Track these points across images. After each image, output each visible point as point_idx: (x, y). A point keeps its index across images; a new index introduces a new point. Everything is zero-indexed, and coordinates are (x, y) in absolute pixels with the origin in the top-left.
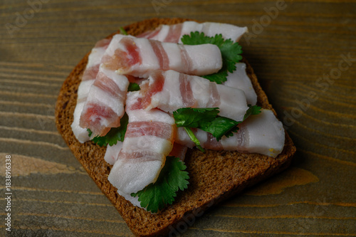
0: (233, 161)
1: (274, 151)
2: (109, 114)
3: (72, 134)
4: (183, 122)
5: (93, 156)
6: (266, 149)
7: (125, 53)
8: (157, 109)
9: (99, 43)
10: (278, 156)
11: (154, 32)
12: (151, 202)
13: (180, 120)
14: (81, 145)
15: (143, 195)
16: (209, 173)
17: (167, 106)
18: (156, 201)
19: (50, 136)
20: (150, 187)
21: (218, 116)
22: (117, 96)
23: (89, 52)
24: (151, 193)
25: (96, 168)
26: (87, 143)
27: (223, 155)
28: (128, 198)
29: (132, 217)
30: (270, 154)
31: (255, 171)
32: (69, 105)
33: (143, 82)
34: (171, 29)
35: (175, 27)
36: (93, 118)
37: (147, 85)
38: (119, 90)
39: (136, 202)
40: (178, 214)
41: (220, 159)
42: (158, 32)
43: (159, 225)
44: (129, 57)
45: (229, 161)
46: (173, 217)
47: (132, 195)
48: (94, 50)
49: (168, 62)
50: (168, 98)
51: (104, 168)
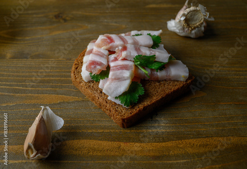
0: (164, 85)
1: (185, 77)
2: (100, 64)
4: (139, 63)
5: (93, 87)
7: (106, 39)
8: (124, 59)
10: (186, 81)
12: (126, 101)
13: (137, 62)
14: (86, 83)
15: (122, 97)
16: (153, 90)
17: (130, 56)
18: (128, 100)
19: (68, 86)
20: (125, 94)
21: (155, 62)
22: (103, 57)
23: (88, 45)
24: (126, 97)
25: (95, 92)
26: (89, 82)
27: (159, 82)
28: (113, 100)
29: (116, 111)
30: (182, 79)
31: (176, 87)
32: (79, 68)
33: (117, 49)
35: (127, 33)
36: (93, 66)
37: (118, 49)
38: (105, 55)
39: (118, 102)
40: (140, 108)
41: (158, 84)
43: (131, 113)
44: (109, 41)
45: (162, 85)
46: (138, 109)
47: (116, 98)
49: (127, 41)
50: (130, 53)
51: (99, 92)
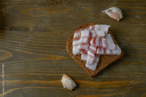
1: (119, 54)
3: (72, 54)
6: (117, 54)
9: (76, 31)
11: (88, 28)
14: (75, 56)
16: (105, 60)
19: (63, 50)
25: (79, 61)
34: (92, 27)
35: (93, 26)
40: (99, 70)
42: (89, 28)
45: (109, 57)
48: (75, 33)
51: (81, 61)
